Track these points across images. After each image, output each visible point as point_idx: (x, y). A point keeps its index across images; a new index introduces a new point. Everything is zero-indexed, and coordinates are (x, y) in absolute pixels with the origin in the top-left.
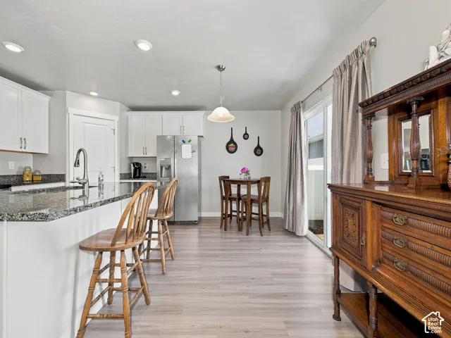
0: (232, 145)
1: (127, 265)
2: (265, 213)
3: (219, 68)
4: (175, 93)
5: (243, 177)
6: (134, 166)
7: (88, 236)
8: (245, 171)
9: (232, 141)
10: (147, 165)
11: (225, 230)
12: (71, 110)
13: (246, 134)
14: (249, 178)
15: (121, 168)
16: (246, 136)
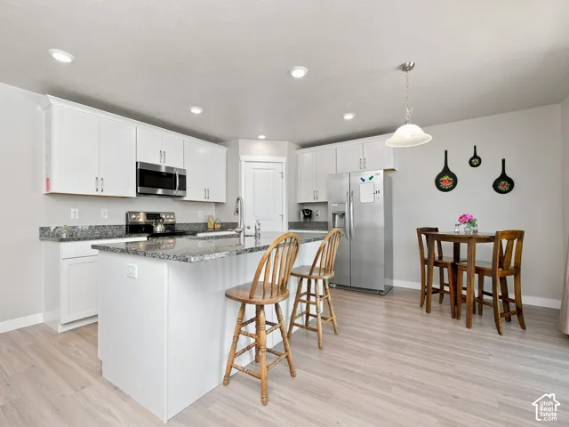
0: (446, 178)
1: (267, 323)
2: (512, 296)
3: (405, 68)
4: (349, 117)
5: (462, 230)
6: (304, 213)
7: (234, 285)
8: (467, 220)
9: (446, 171)
10: (319, 213)
11: (428, 311)
12: (243, 158)
13: (475, 156)
14: (475, 232)
15: (289, 217)
16: (475, 161)
